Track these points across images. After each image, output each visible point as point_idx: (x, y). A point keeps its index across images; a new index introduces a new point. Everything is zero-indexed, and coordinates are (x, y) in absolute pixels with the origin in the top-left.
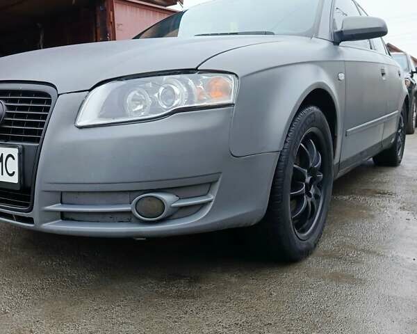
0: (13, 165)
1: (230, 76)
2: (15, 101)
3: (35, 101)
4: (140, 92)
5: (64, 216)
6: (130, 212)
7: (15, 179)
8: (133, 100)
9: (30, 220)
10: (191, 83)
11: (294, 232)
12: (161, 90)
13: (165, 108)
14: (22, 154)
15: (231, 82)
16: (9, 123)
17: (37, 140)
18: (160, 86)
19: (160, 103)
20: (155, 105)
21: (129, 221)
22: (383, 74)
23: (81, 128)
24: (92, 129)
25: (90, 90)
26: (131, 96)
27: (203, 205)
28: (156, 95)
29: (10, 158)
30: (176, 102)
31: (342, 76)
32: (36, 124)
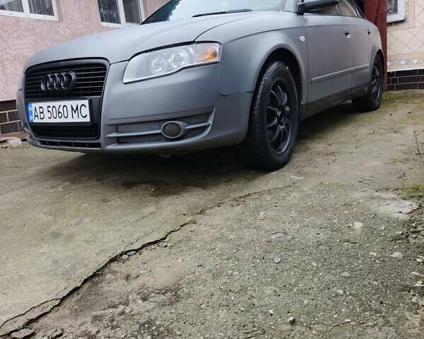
0: (86, 111)
1: (216, 44)
2: (81, 71)
3: (94, 70)
4: (160, 59)
5: (119, 140)
6: (160, 134)
7: (88, 119)
8: (155, 65)
9: (98, 145)
10: (191, 50)
11: (271, 149)
12: (173, 56)
13: (176, 68)
14: (90, 103)
15: (216, 47)
16: (79, 85)
17: (100, 94)
18: (172, 54)
19: (173, 65)
20: (169, 67)
21: (160, 140)
22: (347, 34)
23: (126, 84)
24: (133, 84)
25: (129, 60)
26: (153, 62)
27: (205, 128)
28: (170, 60)
29: (83, 107)
30: (183, 63)
31: (302, 38)
32: (97, 84)
